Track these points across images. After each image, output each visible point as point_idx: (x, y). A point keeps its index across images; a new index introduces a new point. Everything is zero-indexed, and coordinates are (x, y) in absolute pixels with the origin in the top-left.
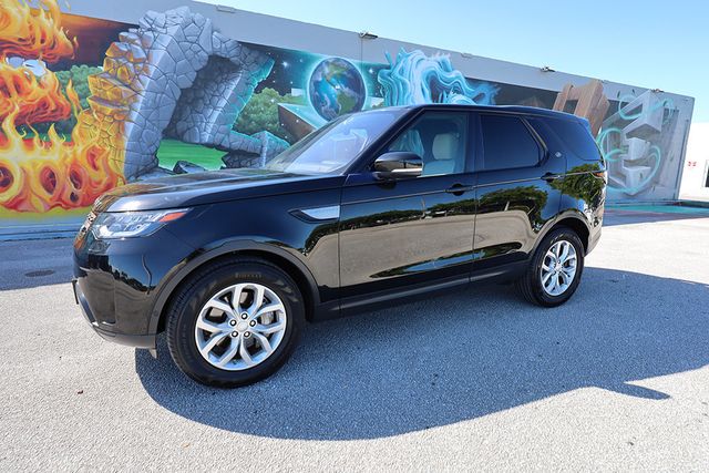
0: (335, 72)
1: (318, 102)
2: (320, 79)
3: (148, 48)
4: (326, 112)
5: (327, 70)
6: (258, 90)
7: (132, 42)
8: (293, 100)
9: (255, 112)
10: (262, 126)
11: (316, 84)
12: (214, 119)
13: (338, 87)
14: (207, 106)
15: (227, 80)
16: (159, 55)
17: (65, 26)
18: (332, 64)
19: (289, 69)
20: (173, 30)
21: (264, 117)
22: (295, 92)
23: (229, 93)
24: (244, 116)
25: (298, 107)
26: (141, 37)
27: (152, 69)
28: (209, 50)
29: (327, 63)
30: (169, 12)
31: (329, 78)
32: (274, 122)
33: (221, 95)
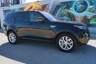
0: (80, 3)
1: (76, 9)
2: (76, 5)
3: (49, 7)
4: (77, 11)
5: (78, 3)
6: (64, 10)
7: (47, 6)
8: (70, 10)
9: (63, 13)
10: (64, 15)
11: (75, 6)
12: (57, 15)
13: (81, 5)
14: (56, 13)
15: (59, 9)
16: (50, 7)
17: (41, 6)
18: (79, 1)
19: (69, 4)
20: (52, 3)
21: (65, 14)
22: (71, 8)
23: (59, 11)
24: (61, 14)
25: (71, 11)
26: (48, 5)
27: (49, 9)
28: (57, 5)
29: (78, 1)
30: (52, 1)
31: (78, 4)
32: (66, 14)
33: (58, 11)
